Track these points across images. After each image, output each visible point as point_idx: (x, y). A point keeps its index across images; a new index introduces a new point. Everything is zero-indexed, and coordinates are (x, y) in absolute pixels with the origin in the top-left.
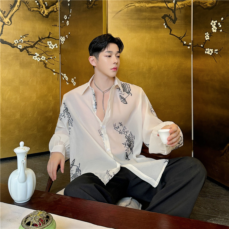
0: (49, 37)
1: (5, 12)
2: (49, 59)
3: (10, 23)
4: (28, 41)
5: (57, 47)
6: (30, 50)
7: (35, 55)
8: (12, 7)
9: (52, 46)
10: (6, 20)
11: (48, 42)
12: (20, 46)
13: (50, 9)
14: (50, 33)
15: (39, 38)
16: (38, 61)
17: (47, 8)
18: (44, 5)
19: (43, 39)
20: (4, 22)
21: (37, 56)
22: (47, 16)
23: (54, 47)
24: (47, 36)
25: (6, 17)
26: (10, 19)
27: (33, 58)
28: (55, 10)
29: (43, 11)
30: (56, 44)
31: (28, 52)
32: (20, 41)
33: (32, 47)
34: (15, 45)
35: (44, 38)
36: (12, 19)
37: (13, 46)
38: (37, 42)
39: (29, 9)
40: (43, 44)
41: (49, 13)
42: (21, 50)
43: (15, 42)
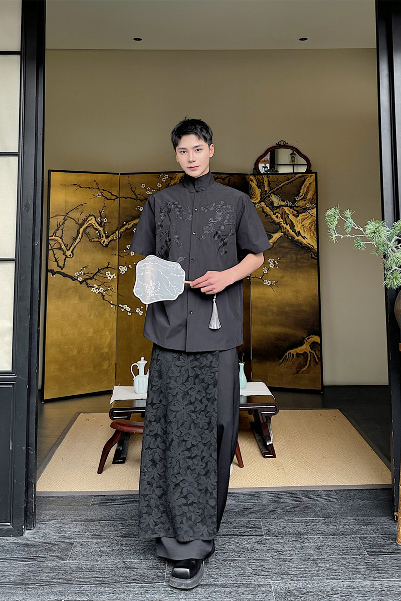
0: (107, 267)
1: (67, 245)
2: (107, 290)
3: (72, 256)
4: (88, 273)
5: (115, 277)
6: (89, 281)
7: (94, 287)
8: (75, 239)
9: (110, 276)
10: (69, 253)
11: (107, 273)
12: (80, 279)
13: (110, 238)
14: (109, 263)
15: (98, 269)
16: (97, 293)
17: (107, 237)
18: (104, 235)
19: (101, 269)
20: (66, 255)
21: (95, 288)
22: (107, 246)
23: (112, 278)
24: (106, 266)
25: (68, 250)
26: (72, 252)
27: (92, 290)
28: (115, 239)
29: (103, 241)
30: (114, 274)
31: (87, 284)
32: (80, 273)
33: (91, 278)
34: (76, 278)
35: (103, 269)
36: (74, 251)
37: (73, 279)
38: (97, 273)
39: (90, 240)
40: (102, 275)
41: (109, 243)
42: (81, 283)
43: (76, 274)
